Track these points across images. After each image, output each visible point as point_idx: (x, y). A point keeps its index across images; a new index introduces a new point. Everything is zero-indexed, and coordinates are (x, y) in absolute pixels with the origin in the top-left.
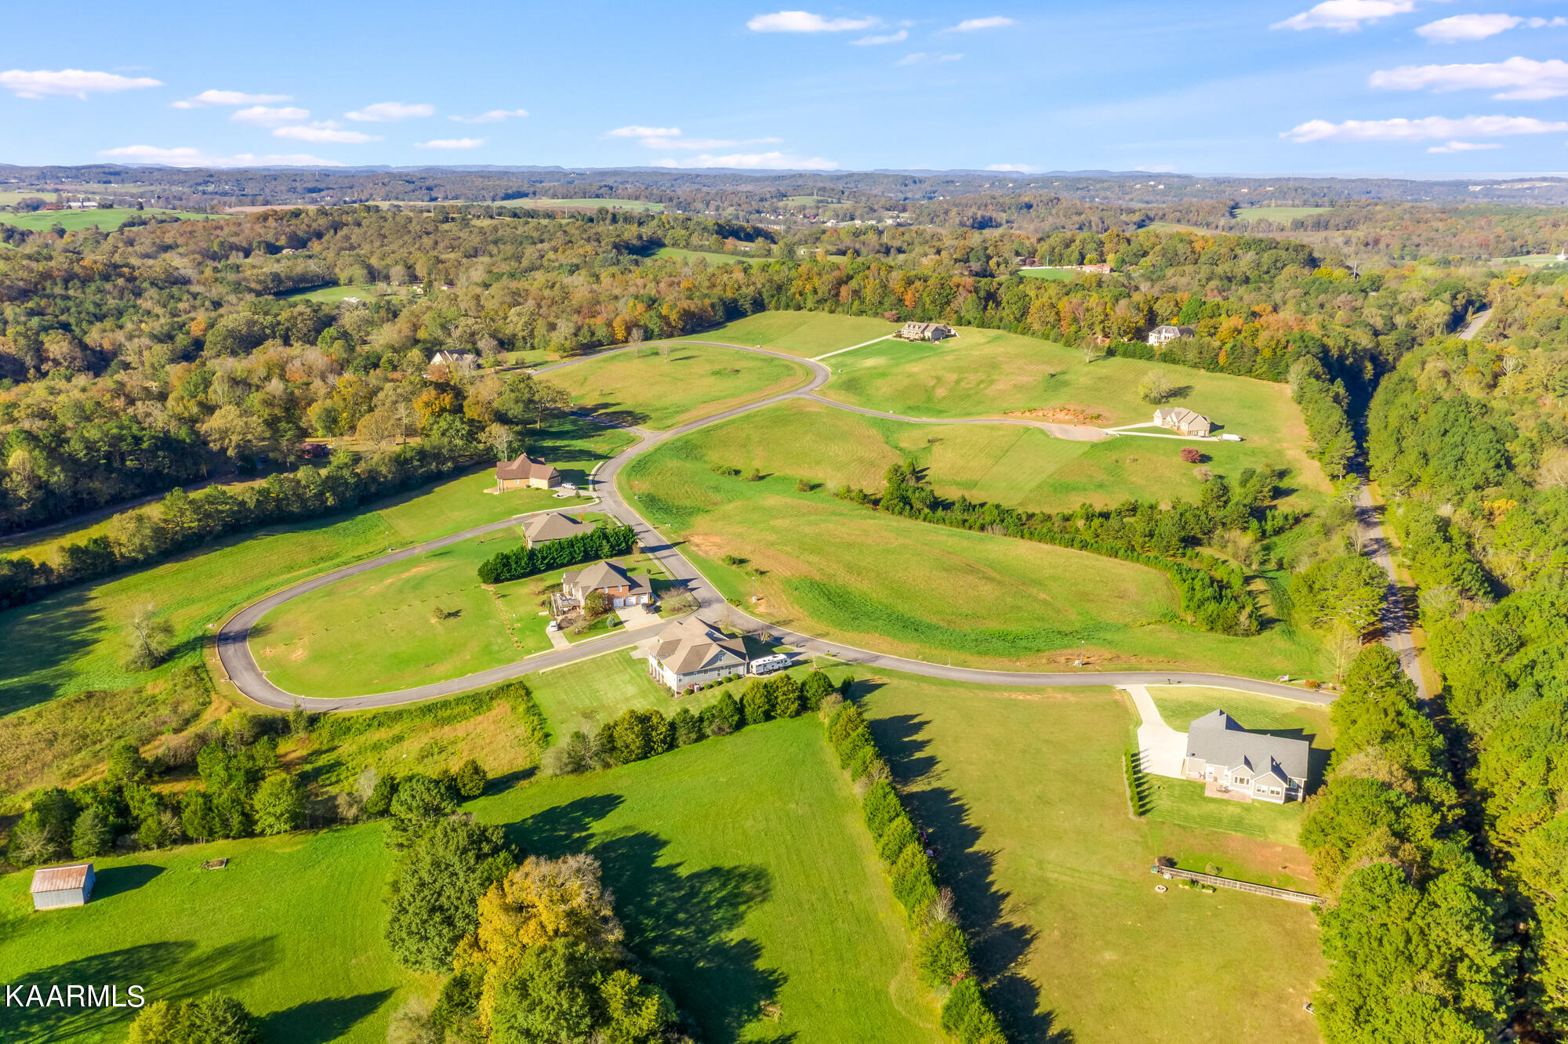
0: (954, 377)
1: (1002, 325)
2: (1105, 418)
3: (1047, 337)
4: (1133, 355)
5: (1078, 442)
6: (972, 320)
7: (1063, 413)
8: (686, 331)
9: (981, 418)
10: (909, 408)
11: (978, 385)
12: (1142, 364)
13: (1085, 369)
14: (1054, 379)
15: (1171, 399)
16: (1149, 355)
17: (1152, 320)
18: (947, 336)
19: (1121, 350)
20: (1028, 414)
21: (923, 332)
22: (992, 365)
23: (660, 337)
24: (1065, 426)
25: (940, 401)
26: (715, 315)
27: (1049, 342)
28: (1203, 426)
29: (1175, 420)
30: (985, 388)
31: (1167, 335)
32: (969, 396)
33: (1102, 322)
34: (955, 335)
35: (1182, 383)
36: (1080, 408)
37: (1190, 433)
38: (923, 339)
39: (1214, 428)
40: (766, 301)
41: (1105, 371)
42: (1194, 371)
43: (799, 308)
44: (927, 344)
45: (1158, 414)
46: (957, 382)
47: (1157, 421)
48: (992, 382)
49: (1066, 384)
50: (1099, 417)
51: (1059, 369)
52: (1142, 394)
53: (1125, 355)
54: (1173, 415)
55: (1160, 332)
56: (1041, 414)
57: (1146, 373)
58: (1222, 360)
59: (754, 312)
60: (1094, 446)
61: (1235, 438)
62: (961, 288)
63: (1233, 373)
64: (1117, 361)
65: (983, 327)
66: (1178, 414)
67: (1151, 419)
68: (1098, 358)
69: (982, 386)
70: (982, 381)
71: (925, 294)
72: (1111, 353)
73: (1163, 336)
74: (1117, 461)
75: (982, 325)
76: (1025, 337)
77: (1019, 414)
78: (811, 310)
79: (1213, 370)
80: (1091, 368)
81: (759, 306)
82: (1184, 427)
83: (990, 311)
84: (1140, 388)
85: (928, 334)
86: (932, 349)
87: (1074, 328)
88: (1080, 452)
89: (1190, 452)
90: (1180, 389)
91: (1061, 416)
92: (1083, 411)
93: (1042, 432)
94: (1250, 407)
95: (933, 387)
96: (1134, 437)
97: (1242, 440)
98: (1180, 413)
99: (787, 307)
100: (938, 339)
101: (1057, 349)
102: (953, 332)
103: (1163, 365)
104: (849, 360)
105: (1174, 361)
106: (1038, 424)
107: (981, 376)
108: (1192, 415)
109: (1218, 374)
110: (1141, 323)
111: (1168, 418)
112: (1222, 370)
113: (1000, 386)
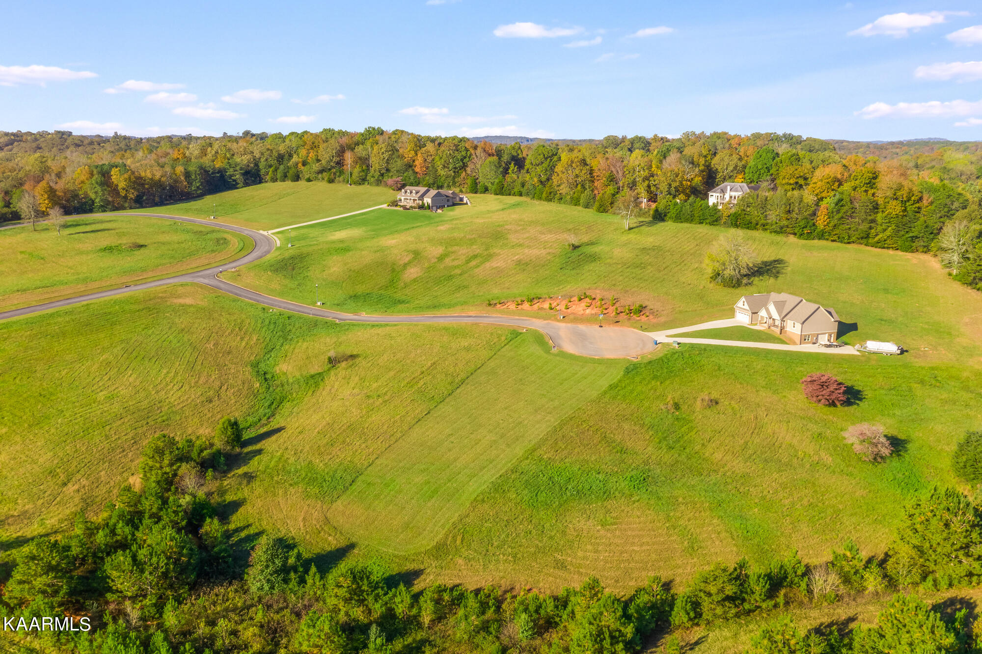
0: (440, 250)
1: (524, 190)
2: (652, 312)
3: (576, 202)
4: (690, 219)
5: (601, 362)
6: (489, 185)
7: (583, 304)
8: (140, 202)
9: (449, 312)
10: (355, 297)
11: (468, 261)
12: (703, 230)
13: (625, 238)
14: (577, 252)
15: (756, 280)
16: (713, 218)
17: (711, 180)
18: (454, 205)
19: (673, 212)
20: (526, 306)
21: (422, 197)
22: (497, 235)
23: (104, 208)
24: (582, 327)
25: (406, 286)
26: (190, 184)
27: (580, 208)
28: (825, 326)
29: (775, 315)
30: (477, 266)
31: (733, 194)
32: (450, 278)
33: (646, 179)
34: (467, 204)
35: (768, 255)
36: (610, 295)
37: (804, 339)
38: (422, 207)
39: (845, 329)
40: (262, 172)
41: (651, 239)
42: (781, 238)
43: (297, 178)
44: (427, 212)
45: (742, 304)
46: (441, 259)
47: (742, 318)
48: (490, 256)
49: (593, 258)
50: (641, 310)
51: (585, 239)
52: (709, 271)
53: (678, 218)
54: (772, 308)
55: (723, 191)
56: (546, 305)
57: (709, 242)
58: (821, 221)
59: (247, 184)
60: (632, 369)
61: (891, 348)
62: (479, 151)
63: (840, 240)
64: (669, 226)
65: (502, 194)
66: (779, 306)
67: (731, 313)
68: (641, 224)
69: (473, 263)
70: (475, 256)
71: (437, 158)
72: (659, 217)
73: (727, 197)
74: (677, 406)
75: (501, 191)
76: (552, 203)
77: (513, 307)
78: (309, 180)
79: (809, 236)
80: (632, 236)
81: (253, 176)
82: (794, 328)
83: (512, 176)
84: (707, 261)
85: (428, 200)
86: (429, 218)
87: (610, 190)
88: (604, 384)
89: (823, 385)
90: (765, 264)
91: (580, 308)
92: (616, 300)
93: (540, 339)
94: (886, 291)
95: (405, 266)
96: (704, 349)
97: (903, 352)
98: (784, 303)
99: (285, 177)
100: (442, 207)
101: (590, 215)
102: (465, 200)
103: (733, 231)
104: (314, 233)
105: (750, 225)
106: (538, 325)
107: (476, 249)
108: (807, 307)
109: (816, 242)
110: (698, 180)
111: (763, 313)
112: (821, 236)
113: (495, 263)
